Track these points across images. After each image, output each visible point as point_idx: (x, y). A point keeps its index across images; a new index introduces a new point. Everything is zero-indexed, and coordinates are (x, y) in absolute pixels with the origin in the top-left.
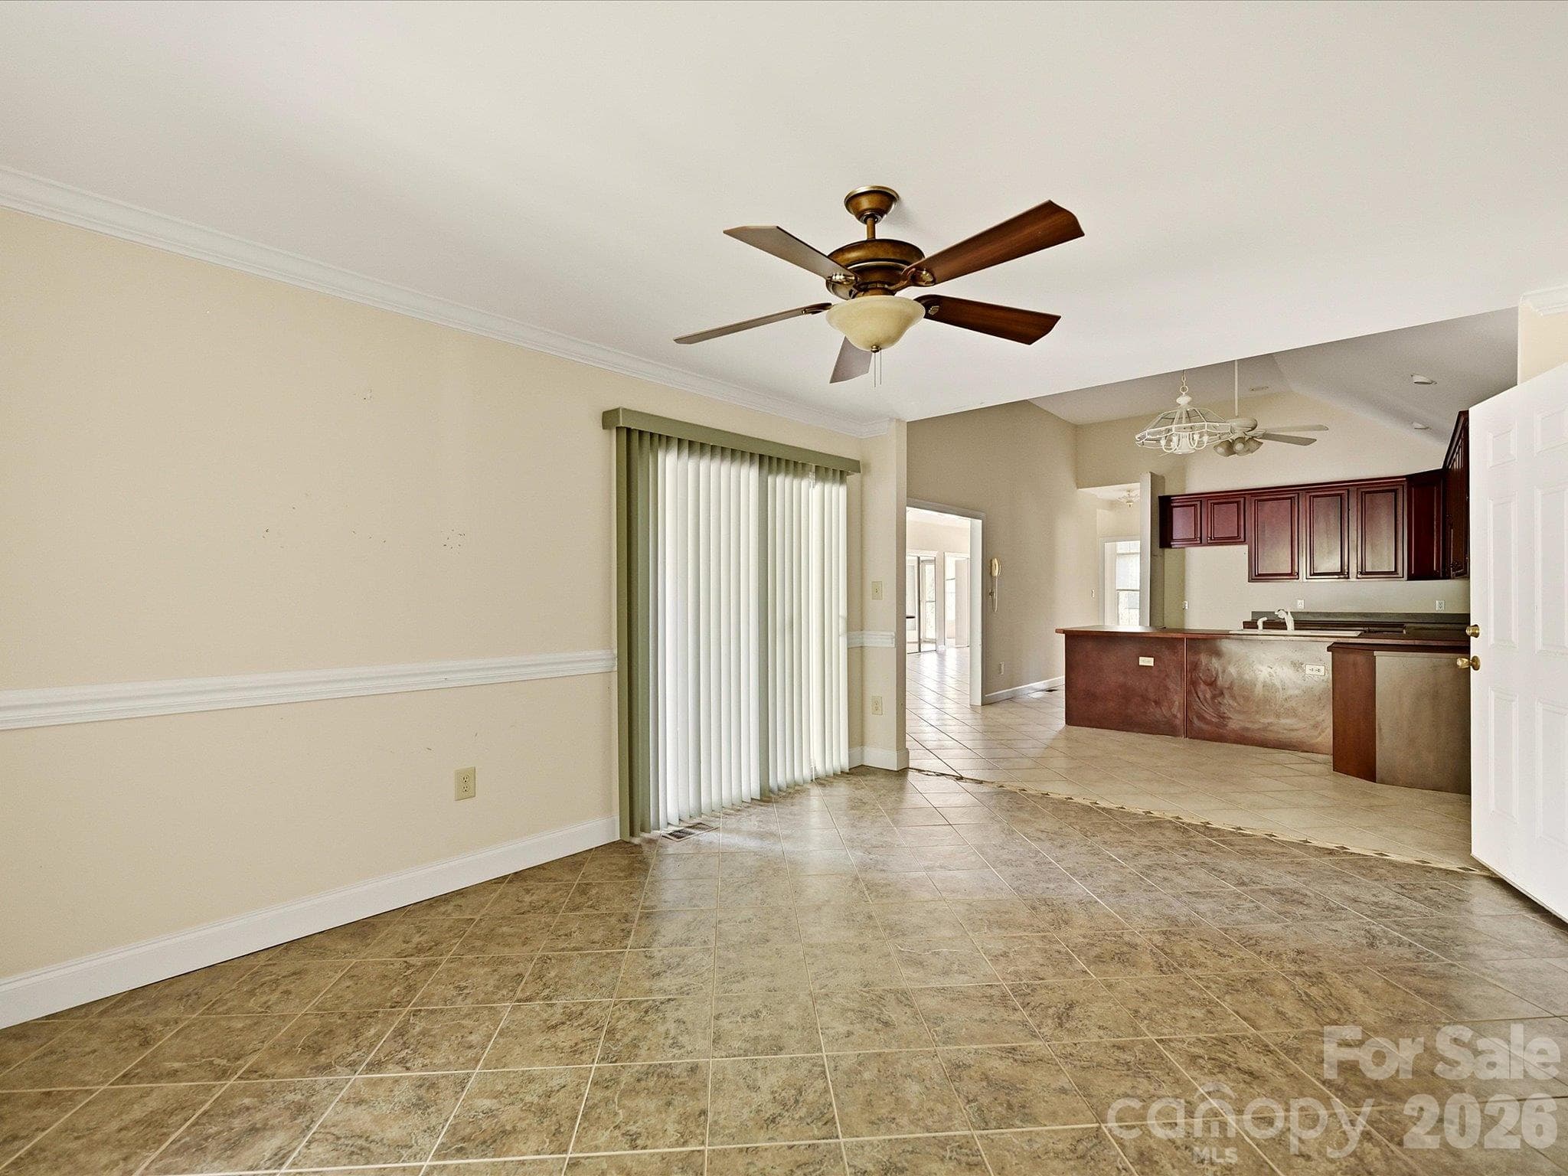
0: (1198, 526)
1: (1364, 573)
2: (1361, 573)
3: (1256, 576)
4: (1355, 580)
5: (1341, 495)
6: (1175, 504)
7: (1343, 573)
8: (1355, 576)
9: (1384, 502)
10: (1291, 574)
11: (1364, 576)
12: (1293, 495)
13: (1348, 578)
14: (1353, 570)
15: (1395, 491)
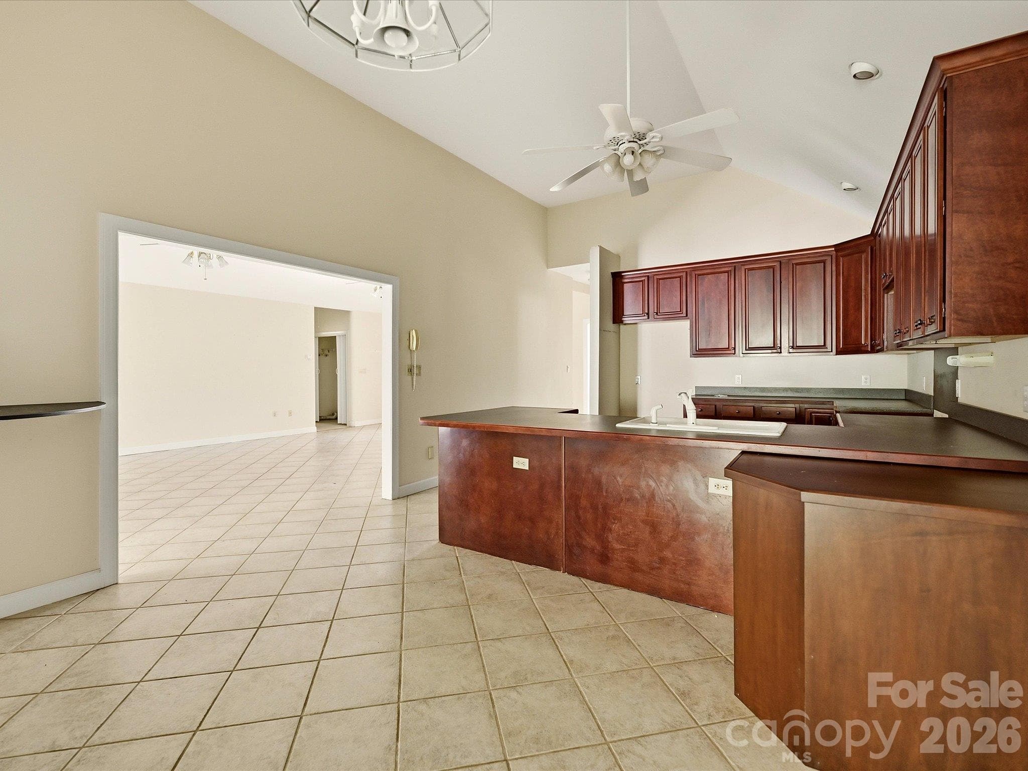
0: (646, 302)
1: (794, 347)
2: (793, 347)
3: (699, 352)
4: (787, 354)
5: (773, 267)
6: (626, 281)
7: (775, 348)
8: (787, 350)
9: (812, 274)
10: (728, 349)
11: (795, 351)
12: (730, 269)
13: (781, 352)
14: (785, 344)
15: (824, 262)
